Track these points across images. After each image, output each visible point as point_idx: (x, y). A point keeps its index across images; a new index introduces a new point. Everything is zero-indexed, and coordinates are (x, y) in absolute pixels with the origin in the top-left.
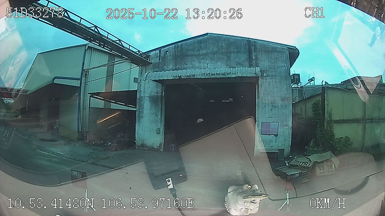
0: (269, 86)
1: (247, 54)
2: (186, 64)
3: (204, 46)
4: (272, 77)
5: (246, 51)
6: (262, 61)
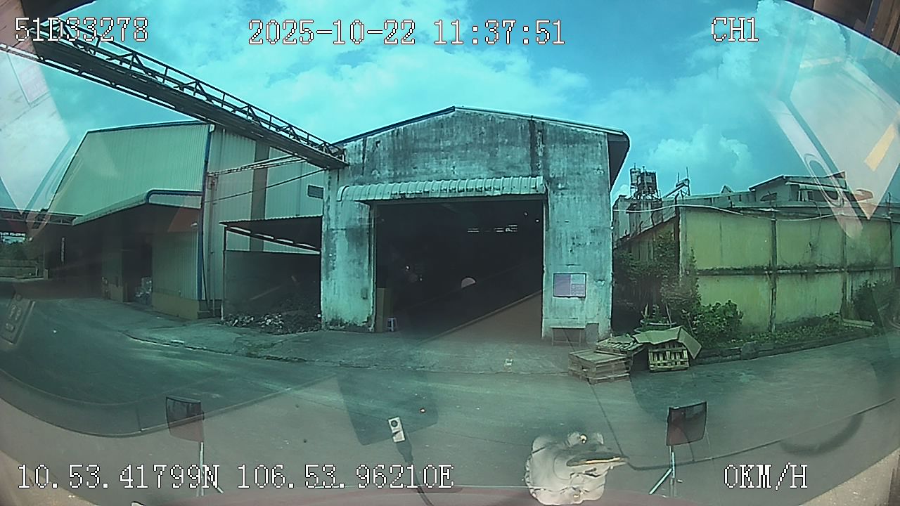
0: (567, 207)
1: (527, 148)
3: (447, 131)
4: (573, 191)
5: (526, 141)
6: (555, 160)
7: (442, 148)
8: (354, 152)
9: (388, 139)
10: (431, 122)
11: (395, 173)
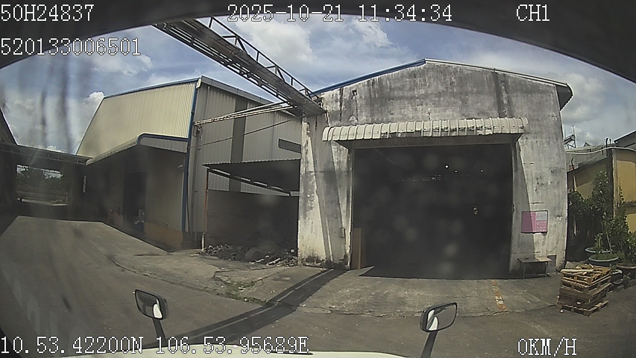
0: (531, 150)
1: (493, 96)
2: (392, 113)
3: (420, 81)
4: (536, 135)
5: (492, 90)
6: (518, 108)
8: (331, 100)
9: (364, 89)
10: (404, 73)
11: (373, 118)
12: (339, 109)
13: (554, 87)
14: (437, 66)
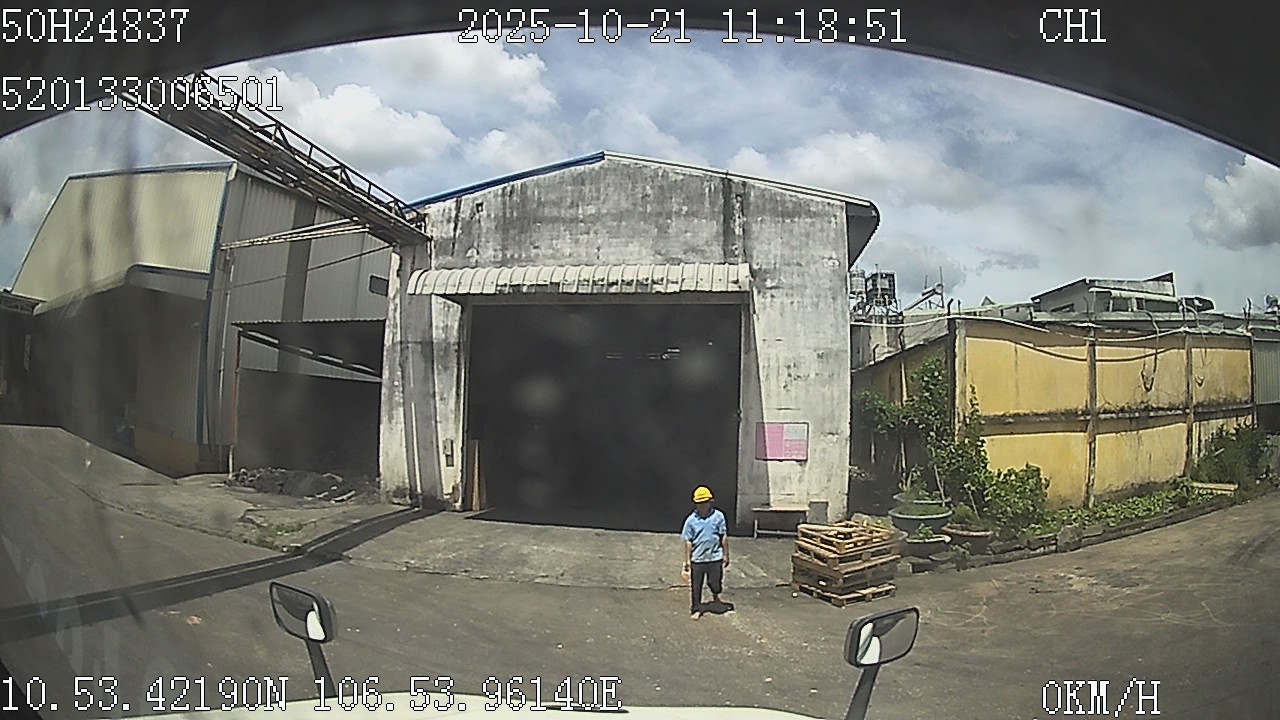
0: (779, 318)
1: (717, 222)
2: (536, 245)
3: (590, 191)
4: (791, 291)
5: (716, 210)
6: (762, 242)
7: (581, 217)
8: (440, 219)
9: (496, 201)
10: (565, 176)
11: (504, 255)
12: (452, 235)
13: (842, 207)
14: (624, 165)
